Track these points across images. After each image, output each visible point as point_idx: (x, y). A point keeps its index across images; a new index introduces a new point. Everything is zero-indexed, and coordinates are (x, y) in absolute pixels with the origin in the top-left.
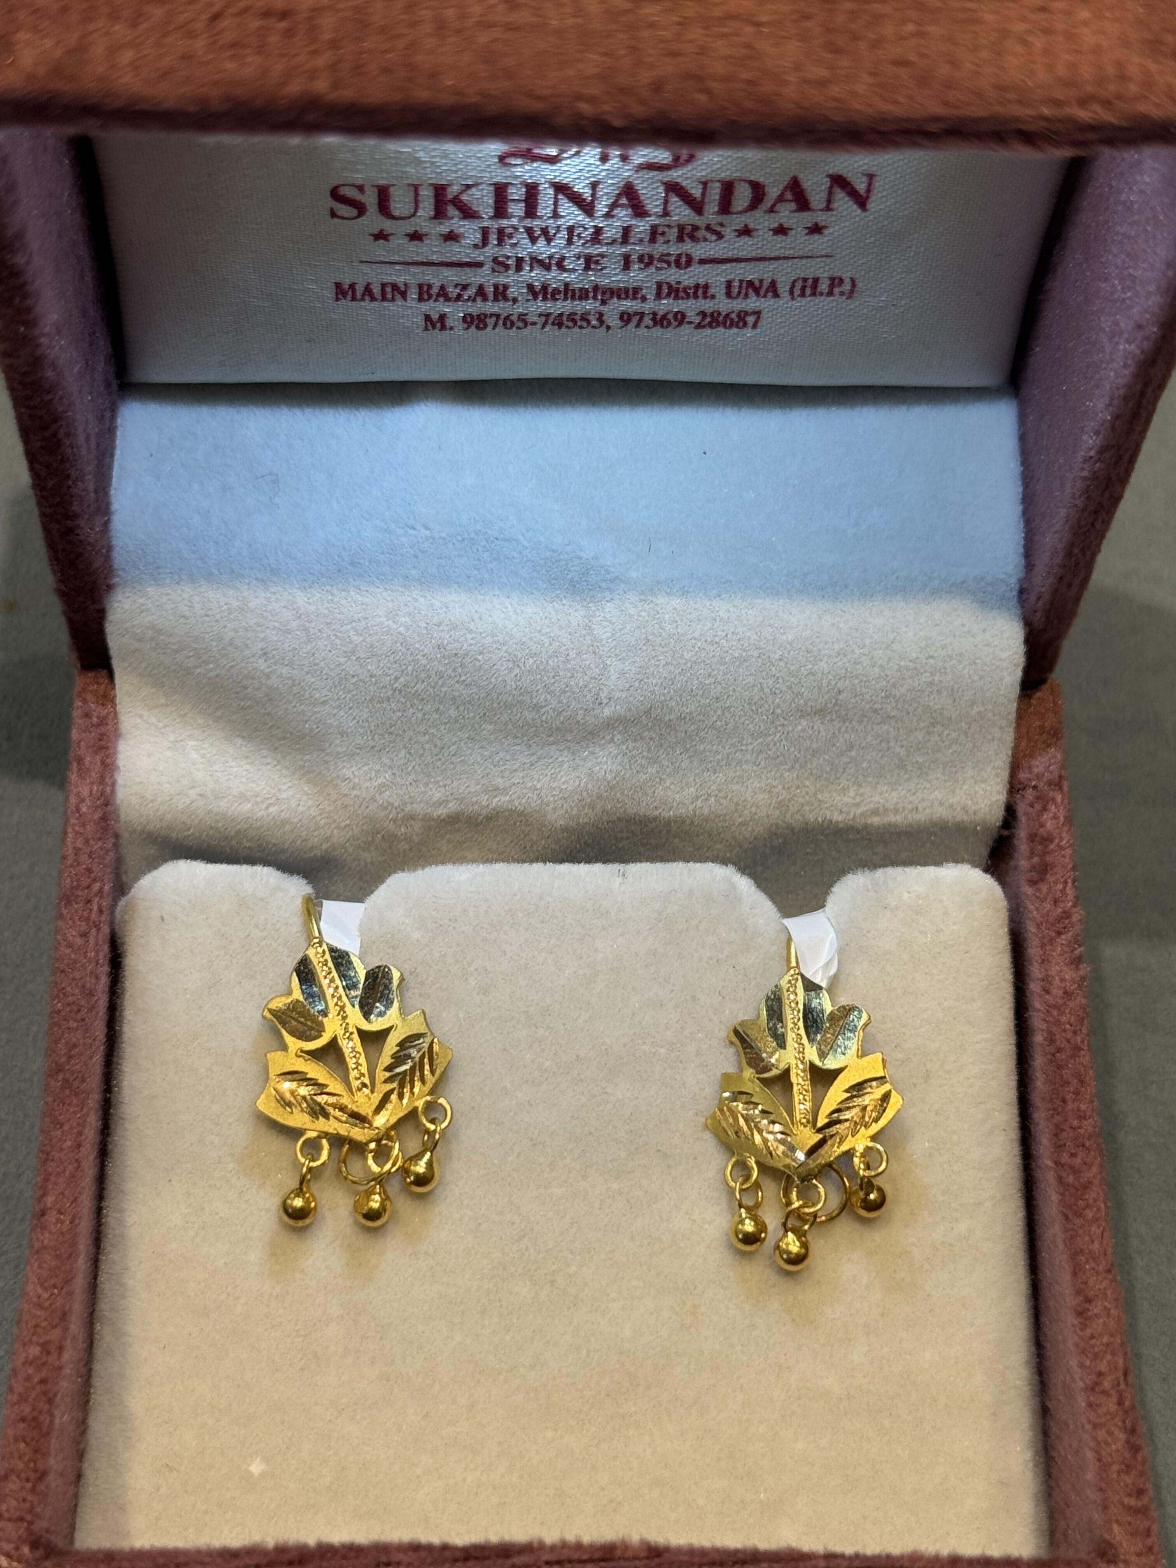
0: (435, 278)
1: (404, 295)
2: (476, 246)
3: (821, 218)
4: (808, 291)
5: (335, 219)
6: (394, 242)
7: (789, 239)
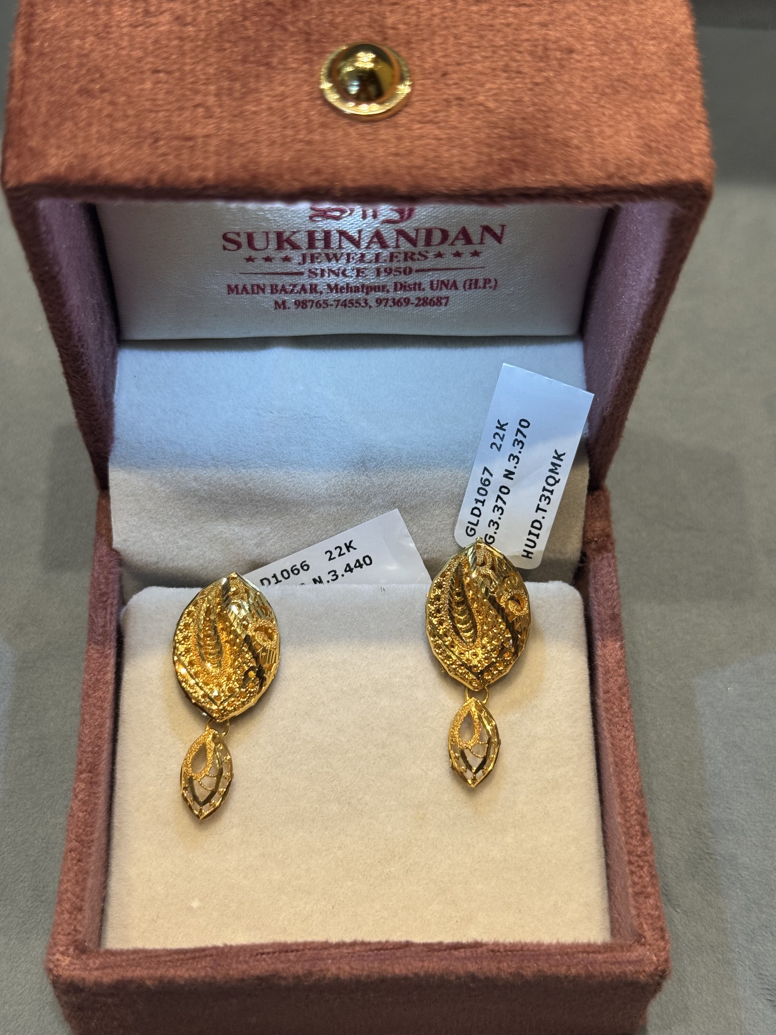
0: (279, 281)
1: (263, 290)
2: (299, 264)
3: (478, 248)
4: (473, 286)
5: (226, 251)
6: (257, 262)
7: (462, 259)
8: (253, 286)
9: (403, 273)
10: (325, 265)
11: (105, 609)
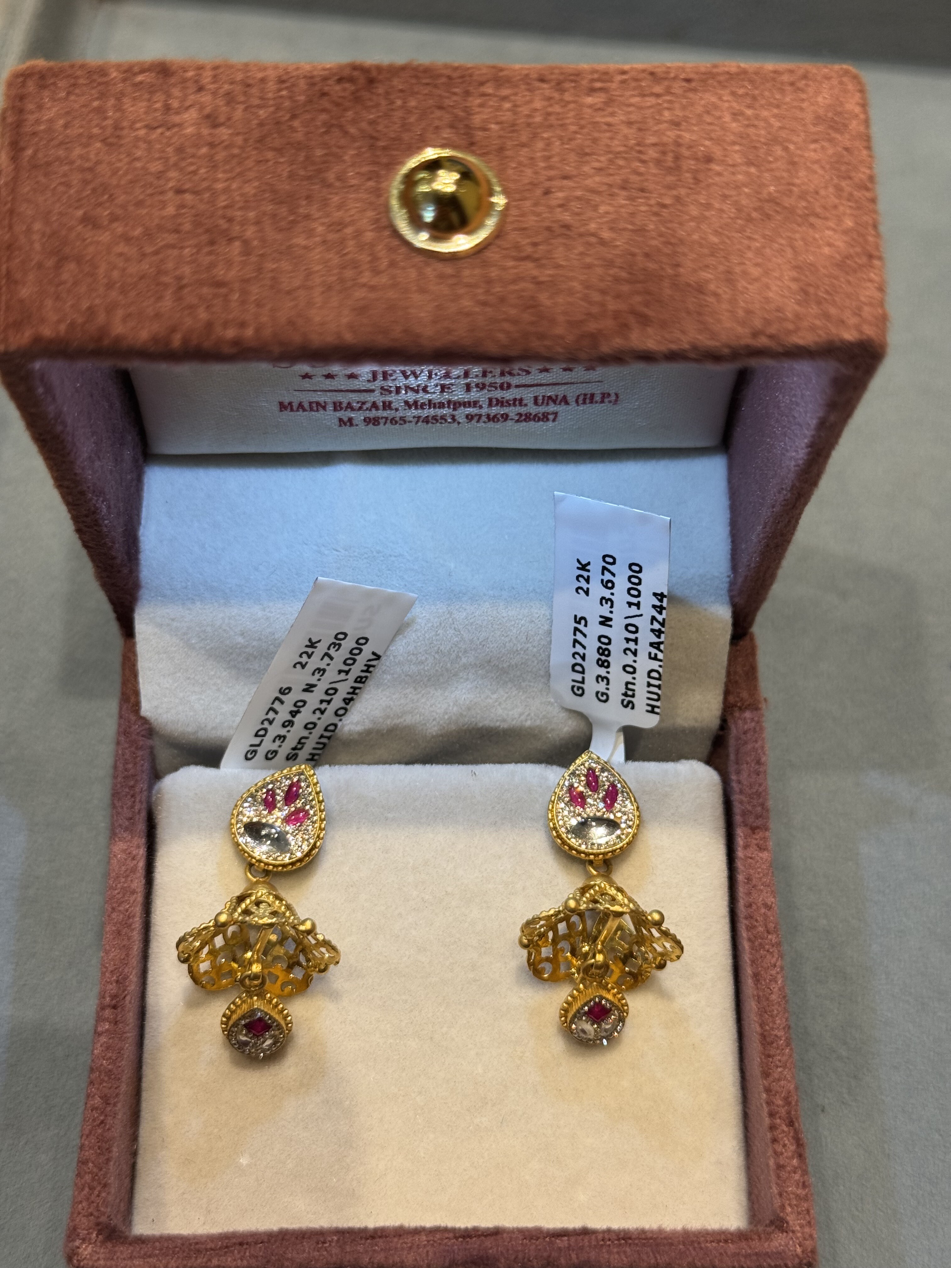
0: (344, 399)
1: (324, 408)
2: (369, 381)
4: (588, 401)
6: (315, 380)
7: (574, 374)
8: (311, 403)
9: (499, 389)
10: (401, 382)
11: (133, 796)
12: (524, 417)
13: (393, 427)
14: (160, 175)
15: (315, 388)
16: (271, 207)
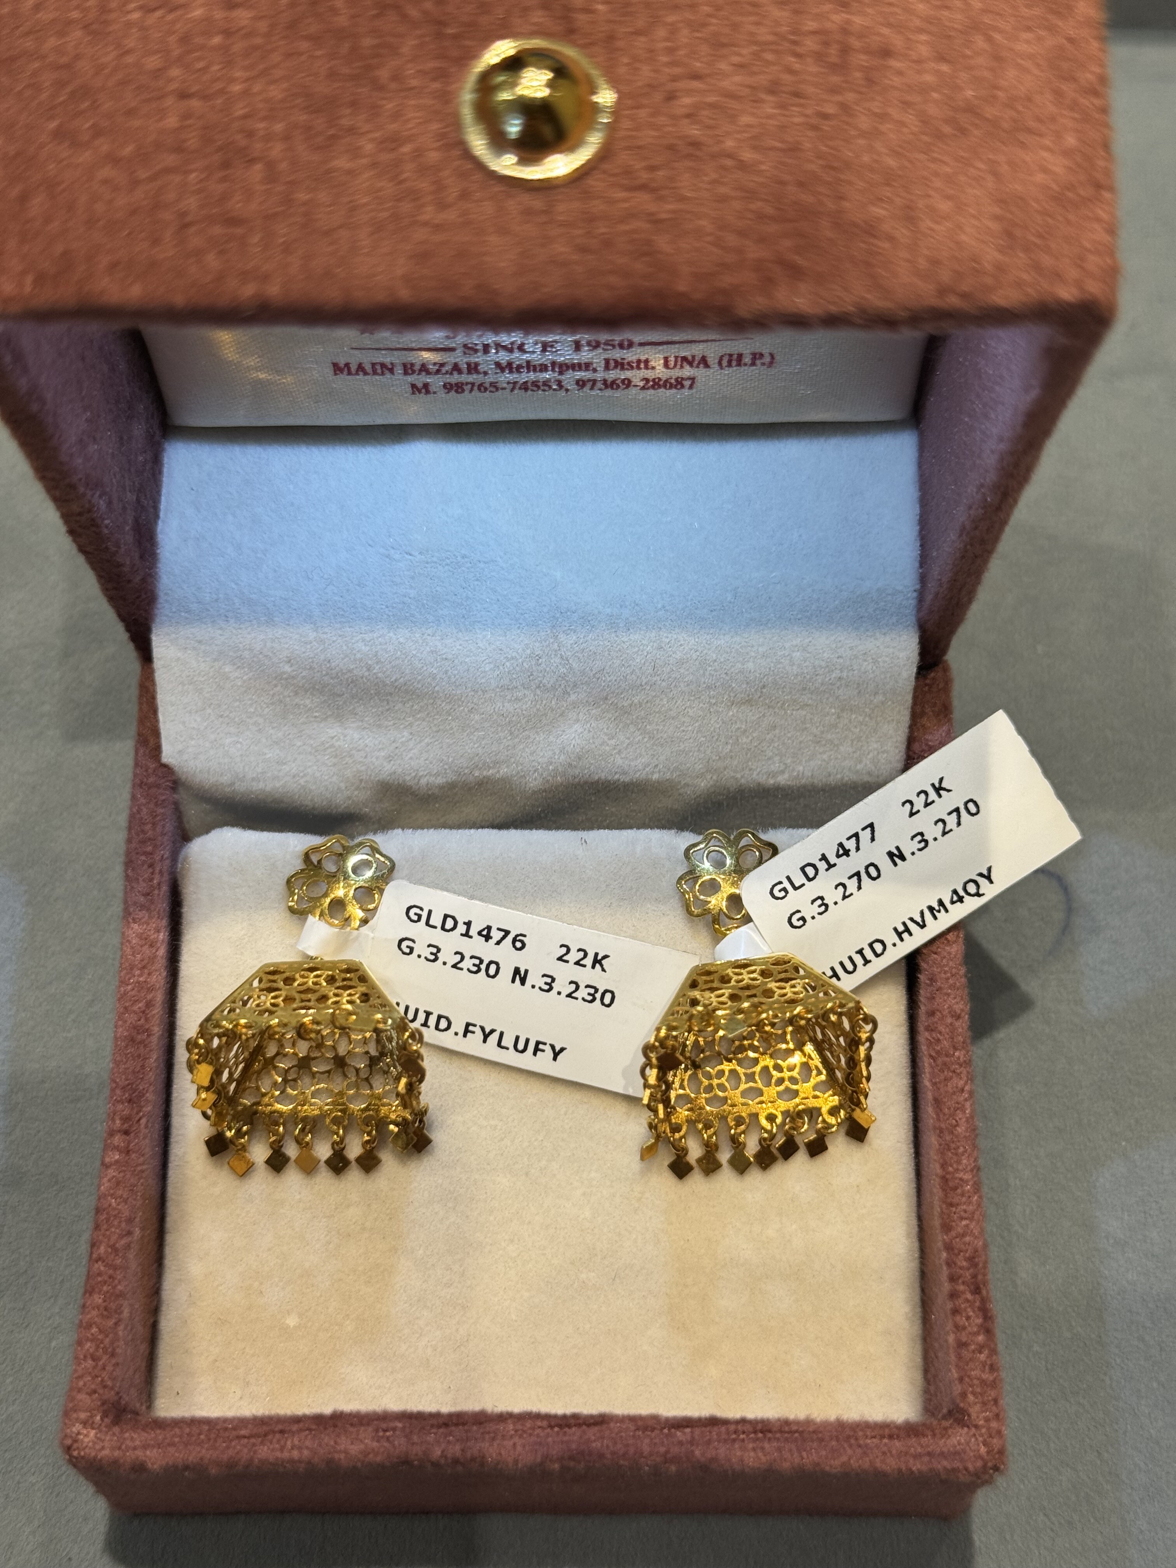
0: (416, 359)
1: (391, 371)
2: (448, 337)
4: (734, 363)
8: (373, 365)
9: (617, 347)
10: (490, 339)
11: (151, 866)
12: (651, 383)
13: (481, 395)
14: (158, 73)
15: (377, 346)
16: (305, 117)
